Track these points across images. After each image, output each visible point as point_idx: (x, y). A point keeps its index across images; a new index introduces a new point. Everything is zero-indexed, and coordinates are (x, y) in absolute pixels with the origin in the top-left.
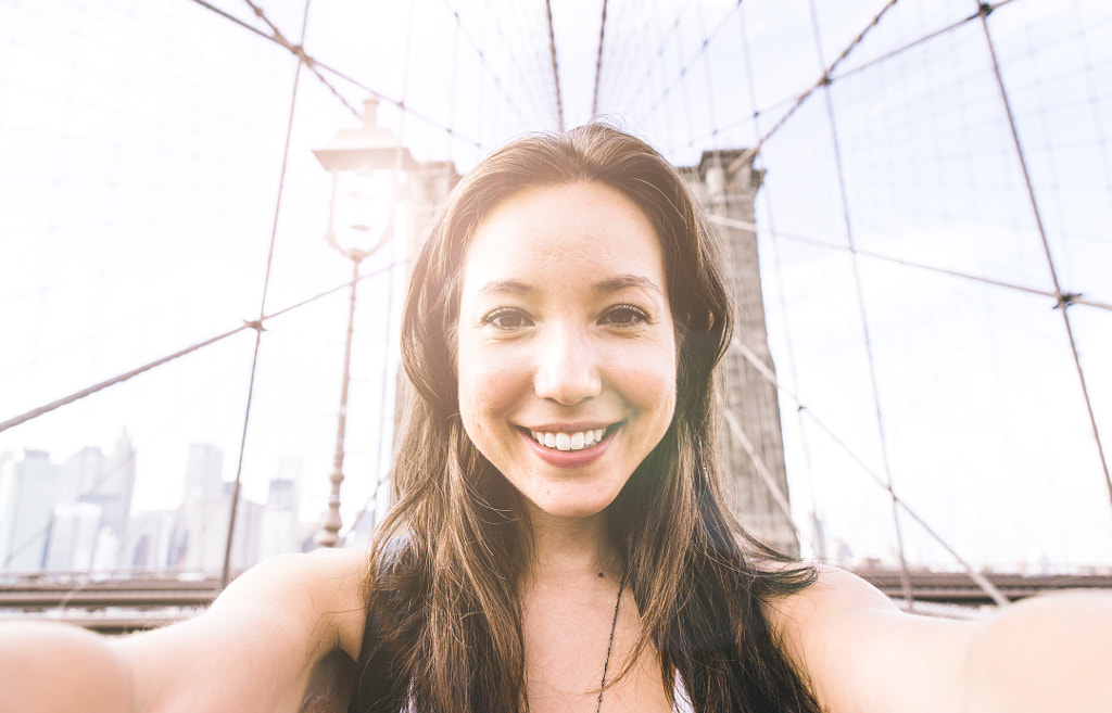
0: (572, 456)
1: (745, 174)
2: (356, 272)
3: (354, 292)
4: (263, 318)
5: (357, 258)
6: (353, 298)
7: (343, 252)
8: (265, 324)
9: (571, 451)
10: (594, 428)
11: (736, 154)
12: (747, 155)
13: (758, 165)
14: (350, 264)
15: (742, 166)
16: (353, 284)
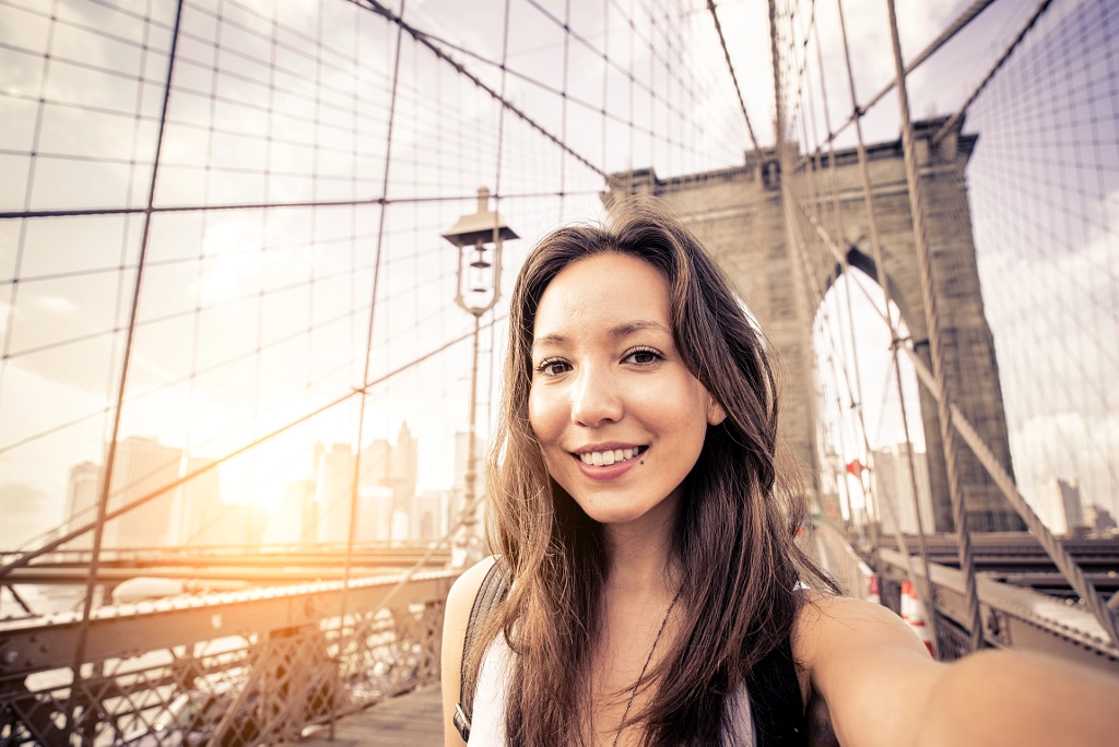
0: (605, 471)
1: (952, 141)
2: (477, 324)
3: (476, 339)
4: (366, 386)
5: (478, 313)
6: (476, 345)
7: (467, 310)
8: (367, 390)
9: (604, 466)
10: (623, 447)
11: (938, 123)
12: (949, 124)
13: (968, 129)
14: (472, 318)
15: (945, 135)
16: (476, 333)
